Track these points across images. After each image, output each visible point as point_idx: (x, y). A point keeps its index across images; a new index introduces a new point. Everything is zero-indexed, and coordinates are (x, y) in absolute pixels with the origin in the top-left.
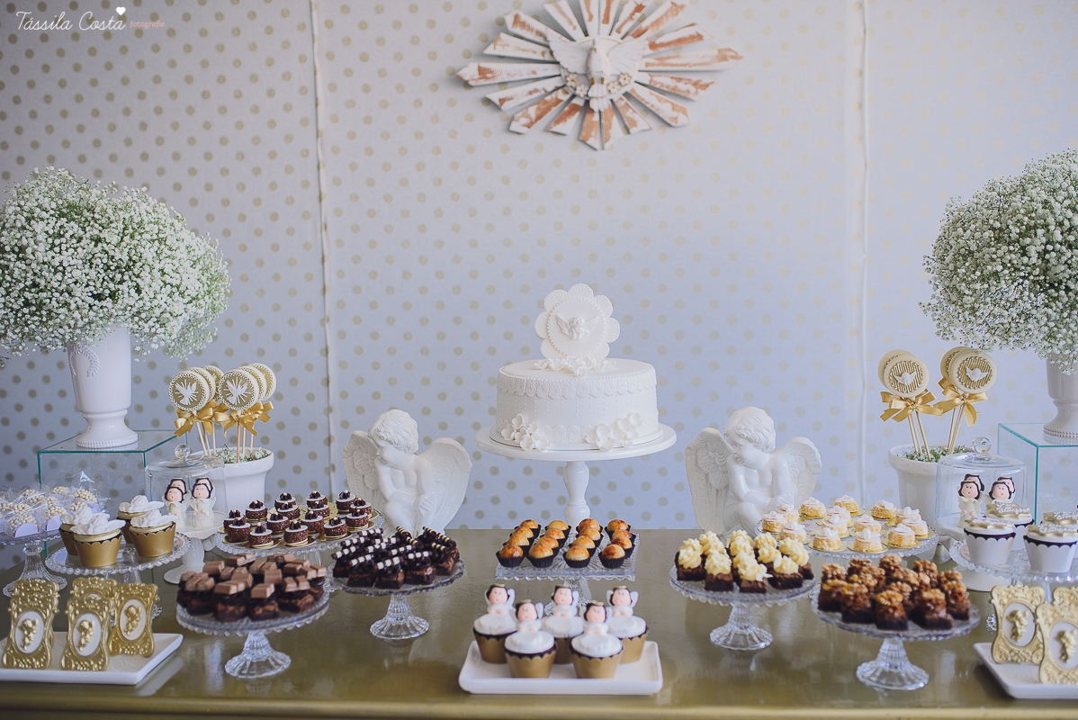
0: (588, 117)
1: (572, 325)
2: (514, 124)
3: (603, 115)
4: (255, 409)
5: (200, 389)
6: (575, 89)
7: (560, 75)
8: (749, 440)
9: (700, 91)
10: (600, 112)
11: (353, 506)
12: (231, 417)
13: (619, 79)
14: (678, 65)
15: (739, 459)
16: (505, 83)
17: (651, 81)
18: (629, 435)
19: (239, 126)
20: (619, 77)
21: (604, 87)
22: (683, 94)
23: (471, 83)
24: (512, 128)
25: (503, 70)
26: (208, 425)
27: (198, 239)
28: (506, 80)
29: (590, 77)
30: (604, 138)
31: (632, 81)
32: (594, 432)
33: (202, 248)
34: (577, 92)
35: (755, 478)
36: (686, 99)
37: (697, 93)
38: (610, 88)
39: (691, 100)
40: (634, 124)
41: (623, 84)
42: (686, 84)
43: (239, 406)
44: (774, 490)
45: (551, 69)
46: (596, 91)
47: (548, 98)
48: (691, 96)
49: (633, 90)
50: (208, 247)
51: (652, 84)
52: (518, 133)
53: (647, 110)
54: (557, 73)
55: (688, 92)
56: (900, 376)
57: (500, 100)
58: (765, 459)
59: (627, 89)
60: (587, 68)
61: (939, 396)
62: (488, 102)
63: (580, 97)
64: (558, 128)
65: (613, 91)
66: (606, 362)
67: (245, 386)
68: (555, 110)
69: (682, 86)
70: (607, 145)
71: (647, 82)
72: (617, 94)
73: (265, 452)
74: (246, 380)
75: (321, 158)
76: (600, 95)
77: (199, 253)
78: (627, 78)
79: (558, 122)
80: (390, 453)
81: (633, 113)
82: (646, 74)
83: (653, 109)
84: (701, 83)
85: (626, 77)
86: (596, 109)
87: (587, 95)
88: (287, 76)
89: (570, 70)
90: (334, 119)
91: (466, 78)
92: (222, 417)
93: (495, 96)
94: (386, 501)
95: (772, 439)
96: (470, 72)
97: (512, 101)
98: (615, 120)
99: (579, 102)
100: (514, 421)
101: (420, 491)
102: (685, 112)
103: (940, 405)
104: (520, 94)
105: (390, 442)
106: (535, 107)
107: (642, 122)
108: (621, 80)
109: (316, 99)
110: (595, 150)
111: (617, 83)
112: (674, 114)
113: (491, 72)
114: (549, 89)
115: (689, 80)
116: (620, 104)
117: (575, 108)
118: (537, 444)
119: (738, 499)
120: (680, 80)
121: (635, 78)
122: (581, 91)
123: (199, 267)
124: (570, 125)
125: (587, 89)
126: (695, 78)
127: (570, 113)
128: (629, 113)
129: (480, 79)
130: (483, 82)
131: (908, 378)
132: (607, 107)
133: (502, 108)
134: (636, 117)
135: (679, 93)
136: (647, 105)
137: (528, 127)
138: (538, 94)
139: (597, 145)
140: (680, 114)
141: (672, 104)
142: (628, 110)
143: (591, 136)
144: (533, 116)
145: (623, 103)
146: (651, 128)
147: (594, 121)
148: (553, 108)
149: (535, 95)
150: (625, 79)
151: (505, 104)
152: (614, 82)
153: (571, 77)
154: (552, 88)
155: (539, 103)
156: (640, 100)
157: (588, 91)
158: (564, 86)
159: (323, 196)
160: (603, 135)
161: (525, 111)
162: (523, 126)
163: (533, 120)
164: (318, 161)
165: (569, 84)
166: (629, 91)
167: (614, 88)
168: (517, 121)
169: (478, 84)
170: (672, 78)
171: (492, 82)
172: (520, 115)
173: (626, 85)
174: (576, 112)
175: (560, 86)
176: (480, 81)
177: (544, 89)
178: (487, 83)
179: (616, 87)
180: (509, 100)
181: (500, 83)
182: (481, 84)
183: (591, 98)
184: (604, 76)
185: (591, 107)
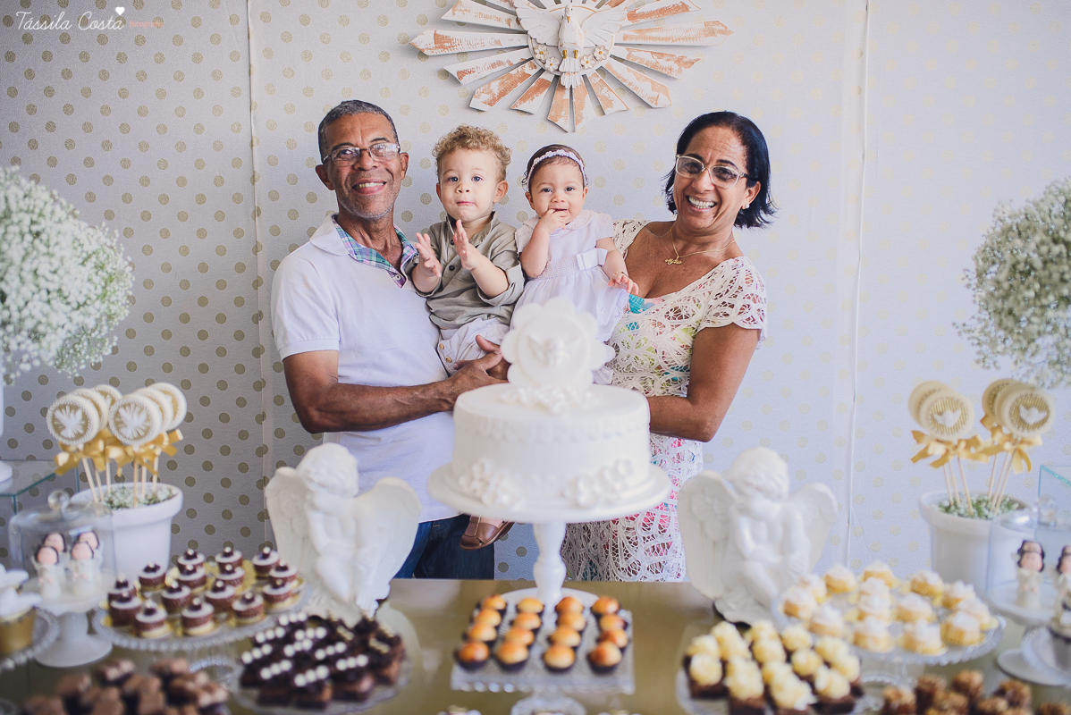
0: (558, 94)
1: (548, 348)
2: (474, 100)
3: (573, 91)
4: (158, 441)
5: (85, 417)
6: (544, 64)
7: (527, 46)
8: (759, 489)
9: (683, 68)
10: (571, 88)
11: (273, 573)
12: (126, 453)
14: (659, 39)
15: (745, 511)
16: (466, 53)
17: (629, 55)
18: (618, 486)
19: (161, 94)
22: (664, 72)
23: (426, 52)
24: (471, 106)
25: (464, 39)
26: (99, 461)
27: (90, 230)
28: (466, 50)
29: (561, 50)
30: (575, 120)
31: (608, 55)
32: (574, 484)
33: (94, 242)
34: (547, 66)
35: (763, 533)
36: (666, 76)
37: (680, 71)
39: (674, 79)
40: (610, 103)
41: (598, 58)
42: (668, 60)
43: (135, 439)
44: (785, 547)
45: (518, 40)
46: (569, 65)
47: (514, 72)
48: (673, 74)
49: (609, 65)
50: (103, 239)
51: (630, 60)
52: (479, 111)
53: (625, 89)
54: (525, 44)
56: (940, 414)
57: (458, 73)
58: (774, 509)
59: (602, 64)
61: (986, 439)
62: (446, 74)
63: (549, 72)
64: (522, 106)
65: (586, 67)
66: (589, 395)
67: (143, 416)
68: (521, 86)
69: (663, 62)
70: (578, 127)
71: (624, 57)
72: (590, 72)
73: (170, 491)
74: (142, 408)
75: (254, 134)
77: (89, 248)
78: (603, 52)
79: (525, 97)
80: (322, 499)
81: (607, 92)
82: (623, 48)
83: (631, 87)
84: (685, 60)
86: (568, 87)
87: (558, 70)
88: (216, 39)
90: (270, 89)
91: (421, 46)
92: (115, 453)
93: (453, 68)
94: (317, 554)
95: (785, 488)
96: (425, 41)
97: (472, 74)
98: (588, 99)
99: (548, 77)
100: (476, 468)
101: (359, 543)
102: (666, 93)
103: (987, 452)
104: (481, 65)
105: (322, 485)
106: (498, 82)
107: (618, 101)
108: (596, 54)
109: (250, 65)
110: (568, 131)
111: (591, 57)
112: (655, 94)
113: (449, 41)
114: (515, 62)
115: (672, 55)
116: (594, 81)
117: (544, 84)
118: (505, 499)
119: (741, 556)
120: (661, 55)
121: (611, 52)
122: (551, 65)
123: (90, 264)
124: (538, 103)
126: (678, 54)
127: (537, 90)
128: (603, 92)
129: (436, 47)
130: (439, 51)
131: (951, 418)
132: (579, 83)
133: (461, 82)
134: (612, 96)
135: (660, 70)
136: (624, 83)
137: (491, 104)
138: (502, 67)
139: (567, 127)
140: (661, 94)
141: (652, 82)
142: (602, 89)
143: (560, 117)
144: (496, 92)
145: (598, 80)
146: (628, 109)
147: (564, 98)
148: (519, 84)
149: (498, 68)
150: (600, 53)
151: (464, 77)
152: (588, 56)
153: (540, 48)
154: (519, 61)
155: (503, 78)
156: (616, 76)
158: (532, 58)
159: (256, 177)
160: (575, 115)
161: (487, 86)
162: (485, 103)
163: (495, 96)
164: (252, 137)
165: (538, 56)
166: (603, 66)
167: (587, 62)
168: (478, 97)
169: (434, 54)
170: (652, 53)
171: (450, 52)
172: (482, 91)
173: (602, 59)
174: (545, 89)
175: (527, 58)
176: (436, 50)
177: (509, 61)
178: (443, 53)
179: (589, 61)
180: (469, 72)
181: (460, 53)
182: (438, 53)
183: (562, 73)
184: (577, 49)
185: (562, 82)
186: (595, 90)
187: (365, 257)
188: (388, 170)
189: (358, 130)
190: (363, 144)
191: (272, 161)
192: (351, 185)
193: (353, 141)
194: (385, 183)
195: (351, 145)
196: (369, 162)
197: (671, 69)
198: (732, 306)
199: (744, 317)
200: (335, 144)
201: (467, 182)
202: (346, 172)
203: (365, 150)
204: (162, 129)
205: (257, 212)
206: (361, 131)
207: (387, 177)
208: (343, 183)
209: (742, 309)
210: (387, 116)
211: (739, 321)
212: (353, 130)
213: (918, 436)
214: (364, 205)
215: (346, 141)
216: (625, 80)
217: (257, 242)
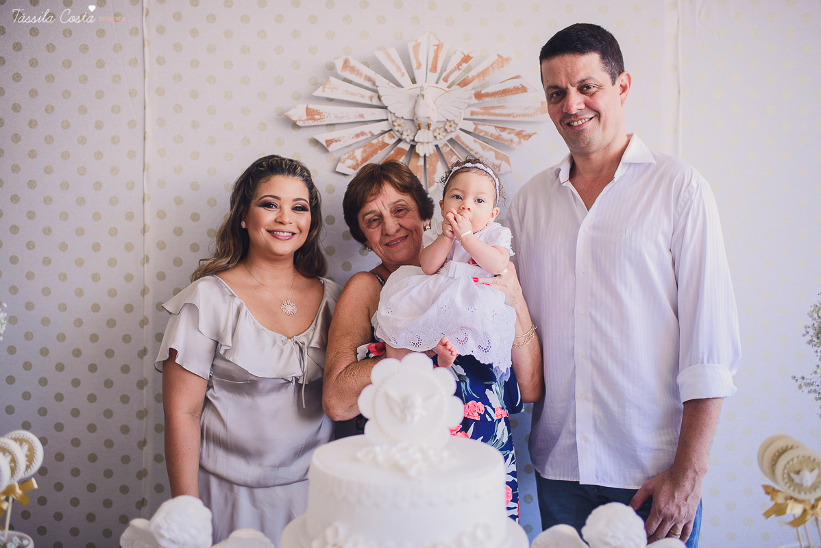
0: (413, 161)
1: (406, 405)
2: (339, 164)
3: (427, 159)
6: (402, 134)
7: (387, 120)
9: (522, 140)
10: (425, 156)
14: (502, 115)
16: (333, 125)
17: (476, 129)
19: (65, 156)
20: (446, 124)
21: (430, 132)
22: (506, 143)
23: (298, 123)
24: (337, 170)
25: (332, 113)
28: (334, 122)
29: (417, 123)
31: (458, 128)
34: (404, 137)
36: (507, 147)
37: (520, 142)
38: (436, 134)
39: (514, 149)
41: (449, 131)
42: (509, 133)
45: (379, 114)
46: (422, 136)
47: (375, 141)
48: (514, 146)
49: (458, 137)
51: (477, 133)
52: (344, 174)
54: (385, 118)
55: (512, 141)
56: (797, 473)
57: (327, 141)
59: (453, 136)
60: (414, 114)
62: (316, 142)
63: (406, 142)
65: (438, 138)
68: (381, 153)
69: (505, 135)
70: (431, 189)
71: (472, 130)
72: (442, 141)
75: (146, 191)
76: (427, 141)
78: (453, 126)
82: (471, 122)
84: (524, 133)
85: (452, 123)
86: (422, 155)
87: (413, 140)
88: (116, 109)
89: (397, 115)
90: (162, 153)
91: (294, 119)
93: (322, 137)
96: (298, 114)
97: (338, 143)
98: (439, 165)
99: (406, 147)
102: (507, 161)
104: (346, 136)
106: (362, 149)
108: (447, 127)
109: (145, 132)
111: (442, 130)
112: (497, 162)
113: (319, 114)
114: (376, 133)
115: (513, 130)
116: (445, 150)
117: (401, 152)
120: (504, 129)
121: (460, 126)
122: (408, 136)
125: (414, 134)
126: (518, 128)
127: (395, 157)
129: (308, 119)
130: (311, 123)
132: (432, 152)
133: (330, 149)
135: (502, 142)
137: (355, 168)
138: (365, 137)
140: (503, 162)
141: (496, 152)
142: (452, 156)
144: (360, 158)
145: (448, 149)
147: (419, 164)
148: (379, 152)
149: (362, 138)
150: (451, 126)
151: (331, 145)
152: (440, 129)
153: (398, 122)
154: (379, 132)
155: (365, 146)
156: (464, 146)
157: (414, 136)
158: (391, 130)
159: (146, 229)
160: (428, 179)
161: (351, 153)
162: (349, 167)
163: (359, 162)
164: (144, 194)
165: (396, 128)
166: (454, 138)
167: (439, 134)
168: (343, 162)
169: (306, 125)
170: (496, 127)
171: (320, 124)
172: (347, 157)
173: (452, 132)
174: (402, 156)
175: (387, 130)
176: (308, 122)
177: (371, 132)
178: (314, 124)
179: (441, 133)
180: (336, 141)
181: (328, 125)
182: (309, 125)
183: (417, 143)
184: (430, 122)
185: (417, 151)
186: (446, 158)
191: (161, 215)
204: (65, 186)
205: (146, 260)
213: (770, 491)
216: (472, 150)
217: (145, 286)
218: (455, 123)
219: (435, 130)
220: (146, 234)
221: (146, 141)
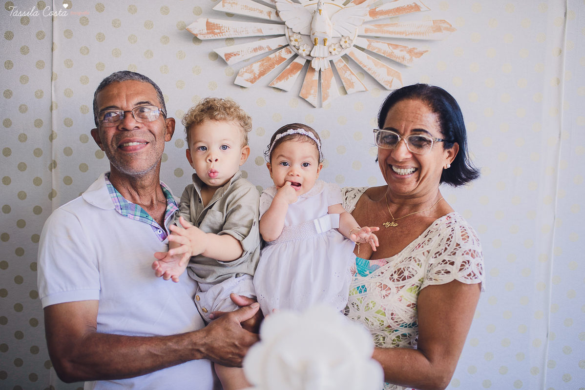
0: (309, 75)
2: (238, 78)
3: (322, 73)
6: (298, 49)
7: (284, 35)
9: (413, 57)
10: (320, 71)
13: (341, 41)
14: (395, 33)
16: (232, 39)
17: (369, 46)
20: (341, 40)
21: (326, 48)
22: (398, 60)
23: (199, 37)
24: (235, 83)
25: (231, 27)
28: (233, 36)
29: (313, 38)
30: (322, 98)
31: (352, 44)
34: (300, 52)
36: (399, 64)
37: (411, 60)
38: (331, 50)
39: (405, 66)
40: (352, 85)
41: (343, 47)
42: (401, 51)
45: (277, 29)
47: (272, 56)
48: (405, 63)
49: (352, 53)
51: (370, 50)
52: (242, 87)
53: (364, 73)
54: (282, 33)
57: (226, 55)
59: (347, 52)
62: (216, 56)
63: (302, 57)
64: (278, 85)
65: (333, 53)
68: (278, 68)
69: (398, 53)
70: (325, 103)
71: (365, 47)
72: (337, 57)
75: (54, 100)
76: (322, 56)
78: (348, 42)
79: (280, 78)
81: (350, 75)
82: (365, 39)
83: (370, 73)
84: (416, 51)
85: (347, 40)
86: (317, 69)
87: (309, 55)
90: (69, 63)
91: (195, 32)
93: (222, 51)
96: (199, 27)
97: (237, 57)
98: (333, 80)
99: (301, 61)
102: (399, 77)
104: (245, 50)
107: (359, 83)
108: (342, 43)
109: (53, 43)
110: (314, 107)
111: (337, 45)
112: (390, 78)
113: (219, 28)
114: (273, 48)
115: (405, 47)
116: (340, 65)
117: (297, 67)
120: (396, 46)
121: (355, 43)
122: (304, 51)
124: (291, 82)
125: (310, 49)
126: (410, 46)
127: (291, 71)
128: (347, 75)
129: (208, 33)
130: (210, 37)
132: (327, 67)
133: (228, 62)
134: (354, 79)
135: (394, 59)
136: (365, 68)
137: (252, 82)
138: (262, 52)
139: (315, 102)
140: (395, 79)
141: (388, 68)
142: (346, 72)
143: (310, 94)
144: (257, 72)
145: (342, 65)
146: (367, 90)
147: (314, 79)
148: (276, 66)
149: (259, 52)
150: (345, 42)
151: (230, 59)
152: (335, 45)
153: (295, 37)
154: (276, 47)
155: (263, 60)
156: (357, 62)
157: (311, 52)
158: (288, 45)
159: (54, 135)
160: (322, 94)
161: (249, 66)
162: (247, 81)
163: (256, 75)
164: (52, 102)
165: (293, 43)
166: (348, 54)
167: (334, 49)
168: (242, 76)
169: (207, 39)
170: (389, 44)
171: (219, 37)
172: (245, 70)
173: (347, 48)
174: (298, 71)
175: (284, 45)
176: (208, 36)
177: (268, 47)
178: (214, 38)
179: (336, 49)
180: (235, 55)
181: (228, 39)
182: (209, 38)
183: (313, 57)
184: (326, 38)
185: (313, 66)
186: (340, 73)
187: (130, 211)
188: (150, 131)
189: (124, 94)
190: (128, 106)
191: (68, 123)
192: (117, 144)
193: (118, 104)
194: (147, 143)
195: (117, 108)
196: (131, 124)
197: (403, 58)
198: (452, 263)
199: (465, 273)
200: (102, 108)
201: (216, 152)
202: (112, 133)
203: (129, 112)
205: (53, 165)
206: (127, 96)
207: (149, 137)
208: (110, 142)
209: (462, 265)
210: (154, 85)
211: (460, 277)
212: (119, 95)
214: (127, 162)
215: (112, 104)
216: (365, 66)
217: (52, 189)
218: (349, 39)
219: (331, 46)
220: (54, 141)
221: (54, 52)
